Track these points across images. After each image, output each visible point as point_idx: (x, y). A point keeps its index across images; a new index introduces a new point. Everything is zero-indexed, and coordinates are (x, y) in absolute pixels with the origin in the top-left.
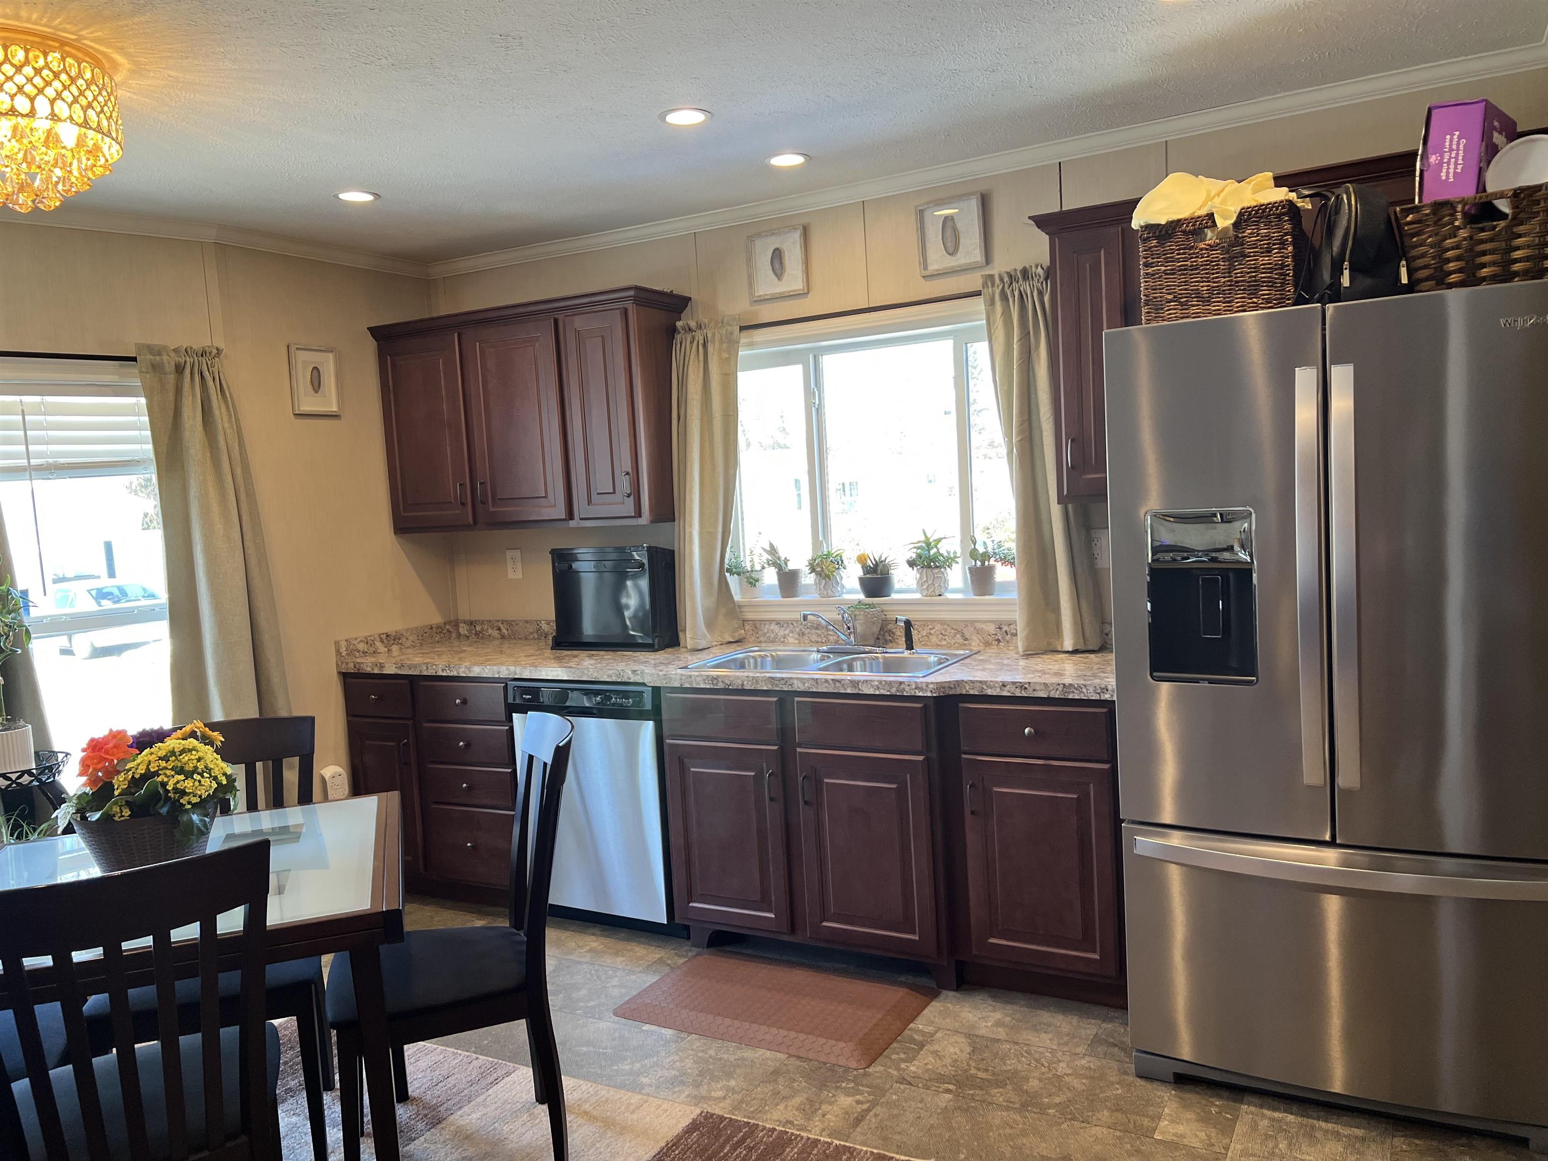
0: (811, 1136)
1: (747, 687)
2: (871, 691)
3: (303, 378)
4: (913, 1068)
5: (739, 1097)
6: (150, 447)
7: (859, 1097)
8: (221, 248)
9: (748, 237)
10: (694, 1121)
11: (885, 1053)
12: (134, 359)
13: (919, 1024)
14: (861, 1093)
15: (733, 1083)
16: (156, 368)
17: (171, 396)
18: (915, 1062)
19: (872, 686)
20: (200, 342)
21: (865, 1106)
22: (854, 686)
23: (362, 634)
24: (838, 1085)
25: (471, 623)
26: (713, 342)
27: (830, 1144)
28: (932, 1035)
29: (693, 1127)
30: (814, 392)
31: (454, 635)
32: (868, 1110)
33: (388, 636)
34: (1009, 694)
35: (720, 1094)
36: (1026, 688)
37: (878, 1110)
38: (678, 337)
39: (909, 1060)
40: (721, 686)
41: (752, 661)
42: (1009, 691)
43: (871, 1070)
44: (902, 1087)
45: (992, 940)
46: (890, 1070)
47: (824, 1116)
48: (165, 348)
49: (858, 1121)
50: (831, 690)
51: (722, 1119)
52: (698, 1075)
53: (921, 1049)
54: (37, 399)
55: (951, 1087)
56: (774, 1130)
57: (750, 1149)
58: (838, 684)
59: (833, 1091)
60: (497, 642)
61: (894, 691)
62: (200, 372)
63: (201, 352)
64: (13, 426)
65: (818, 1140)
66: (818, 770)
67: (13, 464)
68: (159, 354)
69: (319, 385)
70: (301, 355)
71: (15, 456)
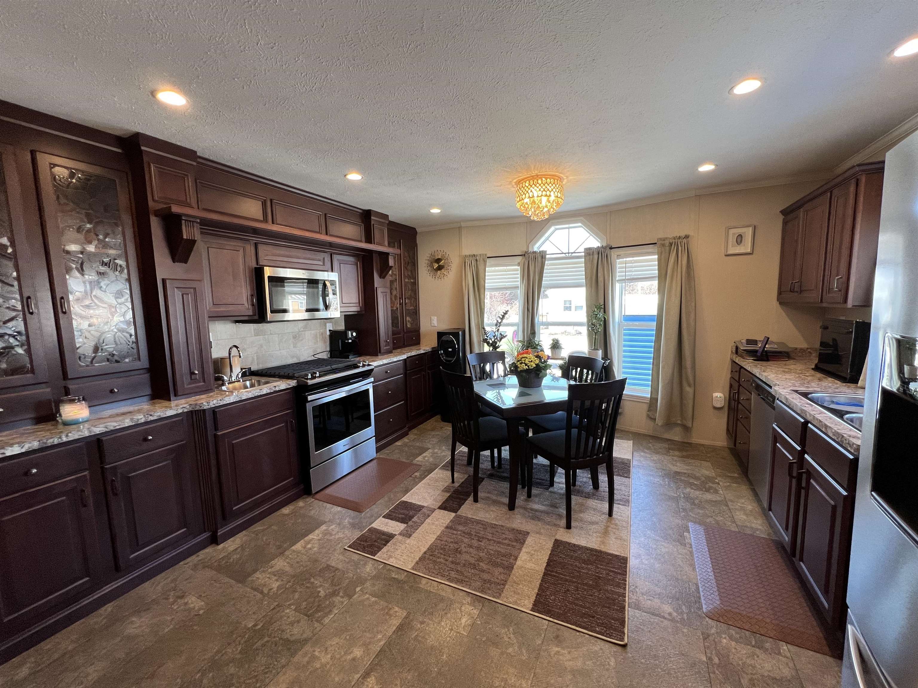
0: (627, 594)
3: (732, 239)
4: (724, 641)
6: (657, 272)
7: (675, 614)
11: (732, 627)
12: (656, 243)
13: (786, 647)
14: (680, 614)
16: (663, 245)
17: (667, 254)
18: (733, 643)
19: (832, 432)
20: (683, 233)
21: (667, 616)
22: (826, 428)
24: (682, 605)
27: (624, 601)
28: (779, 654)
32: (664, 618)
37: (668, 622)
39: (732, 639)
40: (788, 404)
43: (706, 619)
44: (700, 634)
46: (714, 629)
47: (650, 600)
48: (666, 238)
49: (652, 613)
50: (818, 426)
52: (656, 554)
53: (753, 647)
54: (631, 259)
57: (608, 574)
58: (820, 424)
59: (674, 603)
62: (677, 245)
63: (680, 237)
64: (622, 268)
65: (625, 597)
66: (811, 473)
67: (621, 278)
68: (664, 240)
69: (741, 242)
70: (732, 231)
71: (622, 276)
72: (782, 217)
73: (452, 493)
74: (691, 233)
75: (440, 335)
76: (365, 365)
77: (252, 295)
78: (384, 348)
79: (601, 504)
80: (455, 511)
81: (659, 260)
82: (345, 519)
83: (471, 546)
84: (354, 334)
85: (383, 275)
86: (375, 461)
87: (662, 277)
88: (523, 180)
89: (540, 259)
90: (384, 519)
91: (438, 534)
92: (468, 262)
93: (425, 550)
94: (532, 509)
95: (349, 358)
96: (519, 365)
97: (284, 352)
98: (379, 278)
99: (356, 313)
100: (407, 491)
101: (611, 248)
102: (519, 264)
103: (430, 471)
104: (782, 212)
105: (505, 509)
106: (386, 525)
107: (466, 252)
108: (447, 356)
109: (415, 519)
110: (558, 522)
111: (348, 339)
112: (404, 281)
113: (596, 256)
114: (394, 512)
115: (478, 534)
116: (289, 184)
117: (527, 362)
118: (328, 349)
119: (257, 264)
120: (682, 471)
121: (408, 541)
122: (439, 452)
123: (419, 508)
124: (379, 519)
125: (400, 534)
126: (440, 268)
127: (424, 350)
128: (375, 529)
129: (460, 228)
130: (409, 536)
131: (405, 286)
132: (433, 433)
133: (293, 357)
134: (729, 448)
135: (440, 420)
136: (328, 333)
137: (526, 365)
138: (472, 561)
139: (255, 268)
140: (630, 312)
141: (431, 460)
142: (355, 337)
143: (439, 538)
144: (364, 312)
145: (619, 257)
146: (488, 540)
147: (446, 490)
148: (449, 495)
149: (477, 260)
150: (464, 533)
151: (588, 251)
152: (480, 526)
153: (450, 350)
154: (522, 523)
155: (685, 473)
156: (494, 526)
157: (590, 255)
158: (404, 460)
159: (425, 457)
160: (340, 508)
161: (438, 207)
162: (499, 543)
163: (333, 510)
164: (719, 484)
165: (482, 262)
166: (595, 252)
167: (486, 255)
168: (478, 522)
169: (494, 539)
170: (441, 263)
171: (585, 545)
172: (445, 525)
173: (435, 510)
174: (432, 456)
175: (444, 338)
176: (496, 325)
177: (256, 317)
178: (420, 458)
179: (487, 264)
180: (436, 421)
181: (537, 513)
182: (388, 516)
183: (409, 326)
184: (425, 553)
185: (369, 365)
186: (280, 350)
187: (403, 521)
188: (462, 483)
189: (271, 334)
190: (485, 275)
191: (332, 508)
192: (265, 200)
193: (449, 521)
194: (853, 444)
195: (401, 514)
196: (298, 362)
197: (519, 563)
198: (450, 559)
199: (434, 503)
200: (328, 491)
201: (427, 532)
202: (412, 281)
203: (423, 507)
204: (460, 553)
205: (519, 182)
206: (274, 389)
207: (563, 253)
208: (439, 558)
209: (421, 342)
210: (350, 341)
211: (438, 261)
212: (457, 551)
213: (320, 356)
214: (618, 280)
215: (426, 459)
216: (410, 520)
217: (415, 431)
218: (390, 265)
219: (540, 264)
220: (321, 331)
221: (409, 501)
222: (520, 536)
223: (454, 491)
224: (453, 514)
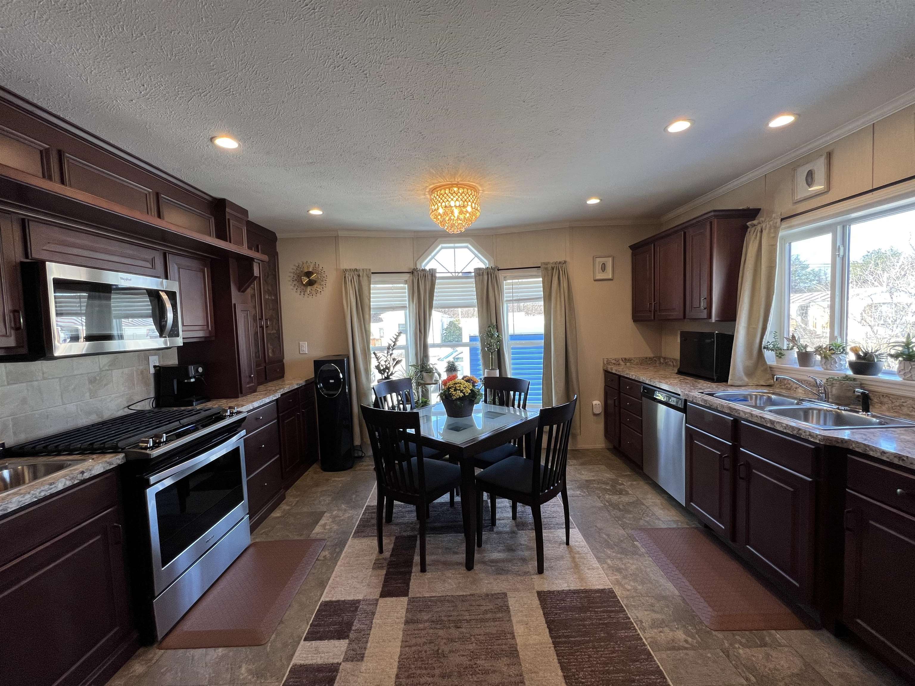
0: (640, 634)
1: (719, 409)
2: (781, 429)
3: (598, 267)
4: (741, 651)
5: (635, 594)
6: (542, 293)
7: (690, 639)
8: (572, 228)
9: (792, 169)
10: (604, 589)
11: (734, 632)
12: (540, 267)
13: (778, 635)
14: (693, 637)
15: (640, 587)
16: (546, 269)
17: (550, 277)
18: (748, 650)
19: (782, 426)
20: (562, 259)
21: (687, 646)
22: (772, 423)
23: (614, 357)
24: (687, 625)
25: (665, 358)
26: (765, 229)
27: (645, 645)
28: (780, 645)
29: (602, 591)
30: (839, 248)
31: (658, 362)
32: (686, 649)
33: (625, 359)
34: (888, 460)
35: (629, 587)
36: (903, 460)
37: (691, 653)
38: (749, 230)
39: (744, 646)
40: (708, 405)
41: (754, 396)
42: (888, 458)
43: (714, 633)
44: (721, 654)
45: (859, 621)
46: (726, 642)
47: (661, 632)
48: (549, 263)
49: (673, 648)
50: (759, 422)
51: (615, 596)
52: (630, 574)
53: (761, 647)
54: (517, 281)
55: (753, 679)
56: (629, 619)
57: (610, 617)
58: (763, 420)
59: (680, 626)
60: (671, 368)
61: (795, 432)
62: (559, 269)
63: (560, 263)
64: (509, 289)
65: (641, 639)
66: (750, 463)
67: (509, 299)
68: (547, 265)
69: (605, 269)
70: (598, 260)
71: (510, 297)
72: (630, 252)
73: (388, 568)
74: (568, 260)
75: (318, 364)
76: (233, 413)
77: (15, 312)
78: (246, 386)
79: (551, 533)
80: (405, 593)
81: (543, 282)
82: (240, 667)
83: (452, 640)
84: (200, 370)
85: (241, 289)
86: (251, 551)
87: (548, 298)
88: (440, 187)
89: (430, 277)
90: (308, 644)
91: (401, 636)
92: (349, 278)
93: (395, 671)
94: (492, 561)
95: (192, 405)
96: (454, 393)
97: (72, 407)
98: (237, 291)
99: (203, 340)
100: (322, 585)
101: (498, 270)
102: (406, 282)
103: (342, 544)
104: (631, 247)
105: (463, 569)
106: (317, 651)
107: (346, 264)
108: (327, 390)
109: (356, 625)
110: (525, 568)
111: (191, 378)
112: (264, 297)
113: (486, 277)
114: (319, 625)
115: (451, 618)
116: (97, 134)
117: (462, 388)
118: (152, 395)
119: (27, 256)
120: (590, 478)
121: (364, 666)
122: (341, 514)
123: (354, 605)
124: (300, 646)
125: (346, 660)
126: (311, 283)
127: (297, 384)
128: (301, 666)
129: (336, 238)
130: (361, 658)
131: (266, 304)
132: (320, 489)
133: (89, 413)
134: (608, 449)
135: (319, 470)
136: (152, 371)
137: (461, 391)
138: (465, 661)
139: (22, 263)
140: (519, 331)
141: (335, 527)
142: (201, 374)
143: (405, 644)
144: (213, 338)
145: (505, 278)
146: (468, 621)
147: (377, 566)
148: (384, 572)
149: (359, 276)
150: (433, 622)
151: (478, 272)
152: (447, 605)
153: (331, 381)
154: (490, 583)
155: (594, 480)
156: (463, 599)
157: (479, 275)
158: (296, 538)
159: (325, 524)
160: (220, 649)
161: (320, 208)
162: (482, 620)
163: (208, 658)
164: (623, 484)
165: (365, 278)
166: (485, 273)
167: (370, 270)
168: (442, 600)
169: (473, 617)
170: (313, 277)
171: (568, 588)
172: (403, 620)
173: (377, 600)
174: (333, 522)
175: (324, 368)
176: (389, 348)
177: (24, 351)
178: (318, 529)
179: (372, 280)
180: (315, 473)
181: (499, 564)
182: (312, 636)
183: (270, 355)
184: (397, 677)
185: (239, 413)
186: (64, 404)
187: (340, 635)
188: (393, 549)
189: (44, 379)
190: (370, 293)
191: (206, 654)
192: (47, 150)
193: (404, 611)
194: (817, 435)
195: (331, 624)
196: (100, 420)
197: (519, 641)
198: (437, 672)
199: (371, 590)
200: (188, 626)
201: (384, 641)
202: (273, 298)
203: (358, 601)
204: (444, 656)
205: (432, 191)
206: (80, 477)
207: (449, 272)
208: (421, 676)
209: (286, 375)
210: (192, 380)
211: (308, 274)
212: (439, 655)
213: (139, 407)
214: (506, 301)
215: (328, 527)
216: (350, 629)
217: (291, 492)
218: (255, 275)
219: (430, 283)
220: (141, 368)
221: (334, 599)
222: (499, 602)
223: (388, 565)
224: (405, 600)
